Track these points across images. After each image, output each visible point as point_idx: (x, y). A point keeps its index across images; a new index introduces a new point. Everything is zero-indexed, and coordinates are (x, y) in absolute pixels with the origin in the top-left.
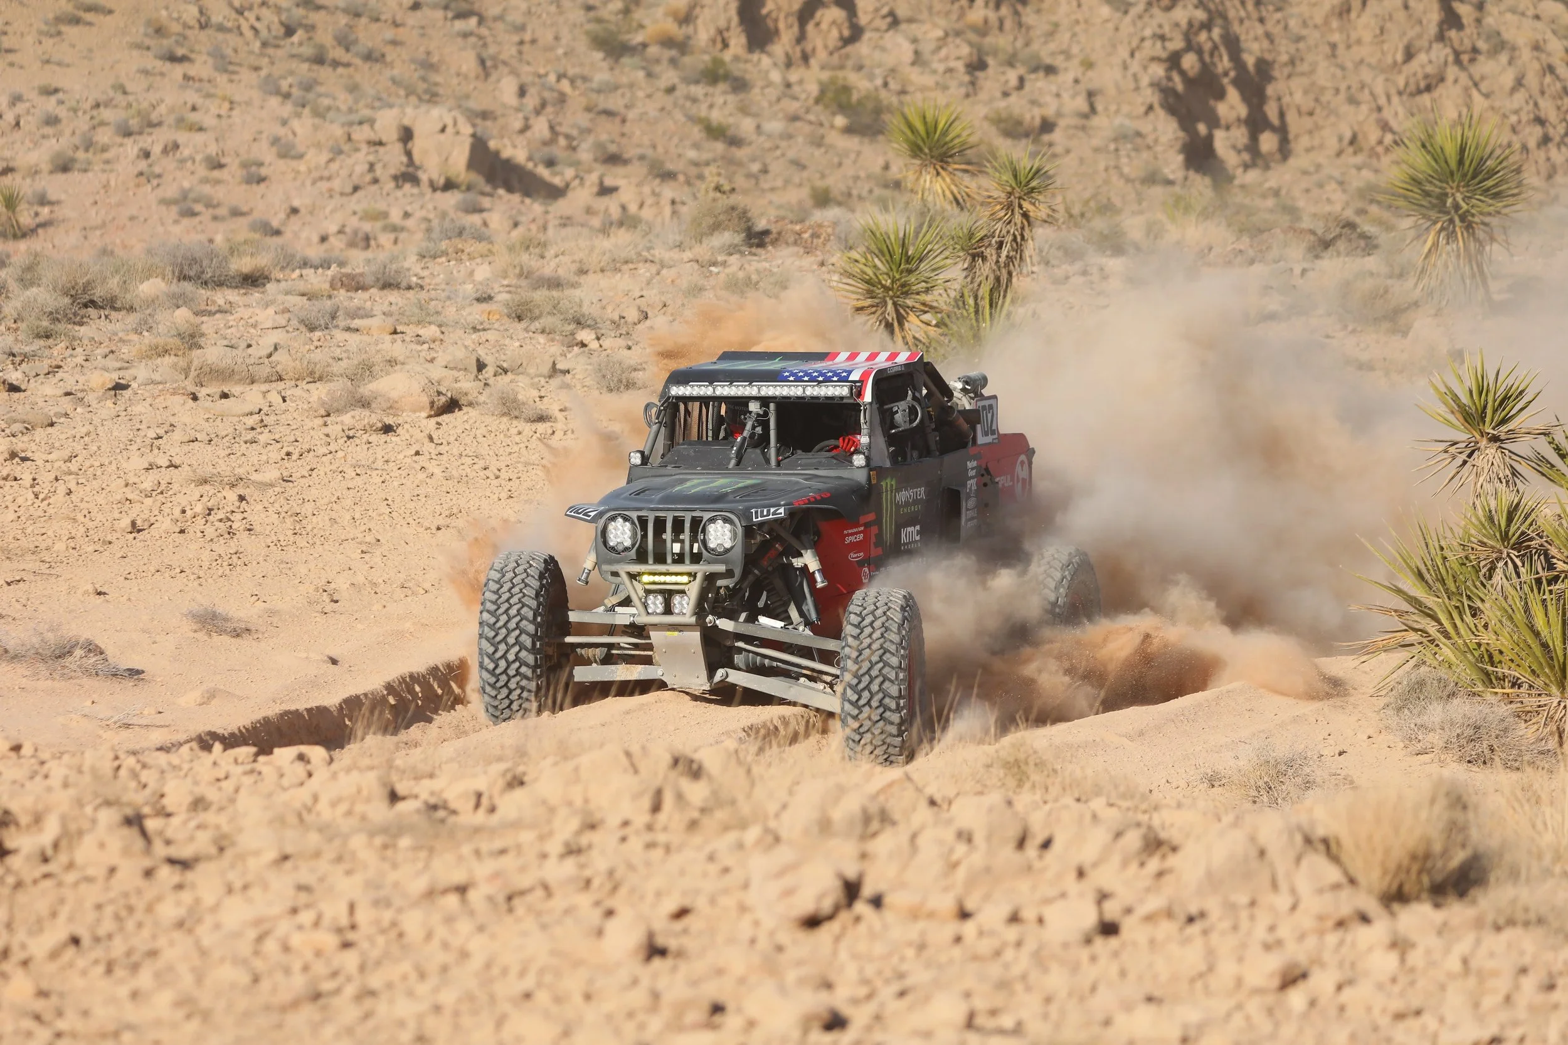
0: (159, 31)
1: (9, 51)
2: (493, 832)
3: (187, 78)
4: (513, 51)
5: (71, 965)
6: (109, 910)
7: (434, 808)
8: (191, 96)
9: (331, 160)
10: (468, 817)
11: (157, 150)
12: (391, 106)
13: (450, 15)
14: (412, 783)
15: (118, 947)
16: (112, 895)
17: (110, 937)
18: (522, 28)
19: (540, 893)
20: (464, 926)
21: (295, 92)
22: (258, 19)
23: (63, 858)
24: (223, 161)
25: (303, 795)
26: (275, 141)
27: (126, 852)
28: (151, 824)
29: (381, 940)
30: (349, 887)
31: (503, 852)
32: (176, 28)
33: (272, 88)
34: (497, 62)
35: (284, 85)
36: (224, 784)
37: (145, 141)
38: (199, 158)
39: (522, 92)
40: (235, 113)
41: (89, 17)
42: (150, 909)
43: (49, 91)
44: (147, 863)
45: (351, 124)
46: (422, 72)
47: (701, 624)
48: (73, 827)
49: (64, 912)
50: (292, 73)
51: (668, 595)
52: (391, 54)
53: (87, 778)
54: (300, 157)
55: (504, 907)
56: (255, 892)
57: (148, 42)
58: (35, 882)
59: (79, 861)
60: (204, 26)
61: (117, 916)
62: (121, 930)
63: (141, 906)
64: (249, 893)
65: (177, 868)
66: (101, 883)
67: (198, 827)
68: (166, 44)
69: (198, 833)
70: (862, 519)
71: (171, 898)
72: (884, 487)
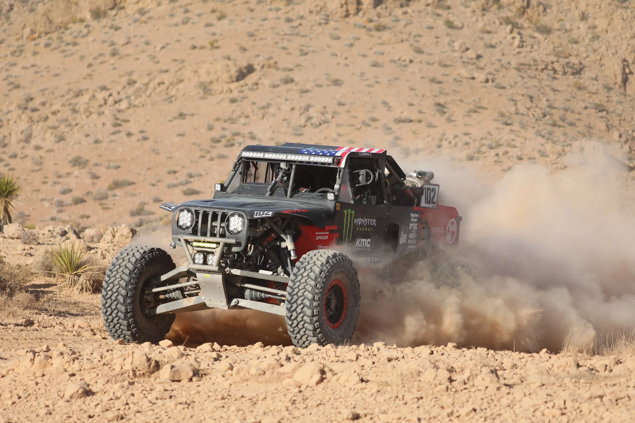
0: (502, 115)
1: (454, 121)
2: (611, 378)
3: (511, 130)
4: (618, 123)
5: (473, 418)
6: (485, 400)
7: (592, 369)
8: (512, 136)
9: (558, 158)
10: (603, 373)
11: (501, 153)
12: (577, 140)
13: (597, 111)
14: (584, 361)
15: (488, 412)
16: (487, 395)
17: (486, 409)
18: (621, 115)
19: (627, 399)
20: (602, 409)
21: (547, 135)
22: (535, 111)
23: (471, 383)
24: (523, 157)
25: (549, 364)
26: (539, 151)
27: (491, 381)
28: (499, 373)
29: (574, 413)
30: (564, 395)
31: (615, 385)
32: (508, 114)
33: (539, 134)
34: (613, 127)
35: (543, 133)
36: (522, 360)
37: (497, 151)
38: (515, 156)
39: (620, 136)
40: (527, 142)
41: (480, 110)
42: (499, 400)
43: (466, 134)
44: (498, 385)
45: (564, 146)
46: (588, 129)
47: (221, 270)
48: (474, 373)
49: (471, 400)
50: (545, 129)
51: (206, 254)
52: (578, 123)
53: (478, 357)
54: (547, 156)
55: (615, 403)
56: (533, 396)
57: (499, 119)
58: (462, 390)
59: (476, 384)
60: (517, 113)
61: (488, 402)
62: (489, 407)
63: (496, 399)
64: (531, 396)
65: (508, 387)
66: (483, 391)
67: (514, 374)
68: (504, 119)
69: (514, 376)
70: (327, 228)
71: (506, 397)
72: (346, 213)
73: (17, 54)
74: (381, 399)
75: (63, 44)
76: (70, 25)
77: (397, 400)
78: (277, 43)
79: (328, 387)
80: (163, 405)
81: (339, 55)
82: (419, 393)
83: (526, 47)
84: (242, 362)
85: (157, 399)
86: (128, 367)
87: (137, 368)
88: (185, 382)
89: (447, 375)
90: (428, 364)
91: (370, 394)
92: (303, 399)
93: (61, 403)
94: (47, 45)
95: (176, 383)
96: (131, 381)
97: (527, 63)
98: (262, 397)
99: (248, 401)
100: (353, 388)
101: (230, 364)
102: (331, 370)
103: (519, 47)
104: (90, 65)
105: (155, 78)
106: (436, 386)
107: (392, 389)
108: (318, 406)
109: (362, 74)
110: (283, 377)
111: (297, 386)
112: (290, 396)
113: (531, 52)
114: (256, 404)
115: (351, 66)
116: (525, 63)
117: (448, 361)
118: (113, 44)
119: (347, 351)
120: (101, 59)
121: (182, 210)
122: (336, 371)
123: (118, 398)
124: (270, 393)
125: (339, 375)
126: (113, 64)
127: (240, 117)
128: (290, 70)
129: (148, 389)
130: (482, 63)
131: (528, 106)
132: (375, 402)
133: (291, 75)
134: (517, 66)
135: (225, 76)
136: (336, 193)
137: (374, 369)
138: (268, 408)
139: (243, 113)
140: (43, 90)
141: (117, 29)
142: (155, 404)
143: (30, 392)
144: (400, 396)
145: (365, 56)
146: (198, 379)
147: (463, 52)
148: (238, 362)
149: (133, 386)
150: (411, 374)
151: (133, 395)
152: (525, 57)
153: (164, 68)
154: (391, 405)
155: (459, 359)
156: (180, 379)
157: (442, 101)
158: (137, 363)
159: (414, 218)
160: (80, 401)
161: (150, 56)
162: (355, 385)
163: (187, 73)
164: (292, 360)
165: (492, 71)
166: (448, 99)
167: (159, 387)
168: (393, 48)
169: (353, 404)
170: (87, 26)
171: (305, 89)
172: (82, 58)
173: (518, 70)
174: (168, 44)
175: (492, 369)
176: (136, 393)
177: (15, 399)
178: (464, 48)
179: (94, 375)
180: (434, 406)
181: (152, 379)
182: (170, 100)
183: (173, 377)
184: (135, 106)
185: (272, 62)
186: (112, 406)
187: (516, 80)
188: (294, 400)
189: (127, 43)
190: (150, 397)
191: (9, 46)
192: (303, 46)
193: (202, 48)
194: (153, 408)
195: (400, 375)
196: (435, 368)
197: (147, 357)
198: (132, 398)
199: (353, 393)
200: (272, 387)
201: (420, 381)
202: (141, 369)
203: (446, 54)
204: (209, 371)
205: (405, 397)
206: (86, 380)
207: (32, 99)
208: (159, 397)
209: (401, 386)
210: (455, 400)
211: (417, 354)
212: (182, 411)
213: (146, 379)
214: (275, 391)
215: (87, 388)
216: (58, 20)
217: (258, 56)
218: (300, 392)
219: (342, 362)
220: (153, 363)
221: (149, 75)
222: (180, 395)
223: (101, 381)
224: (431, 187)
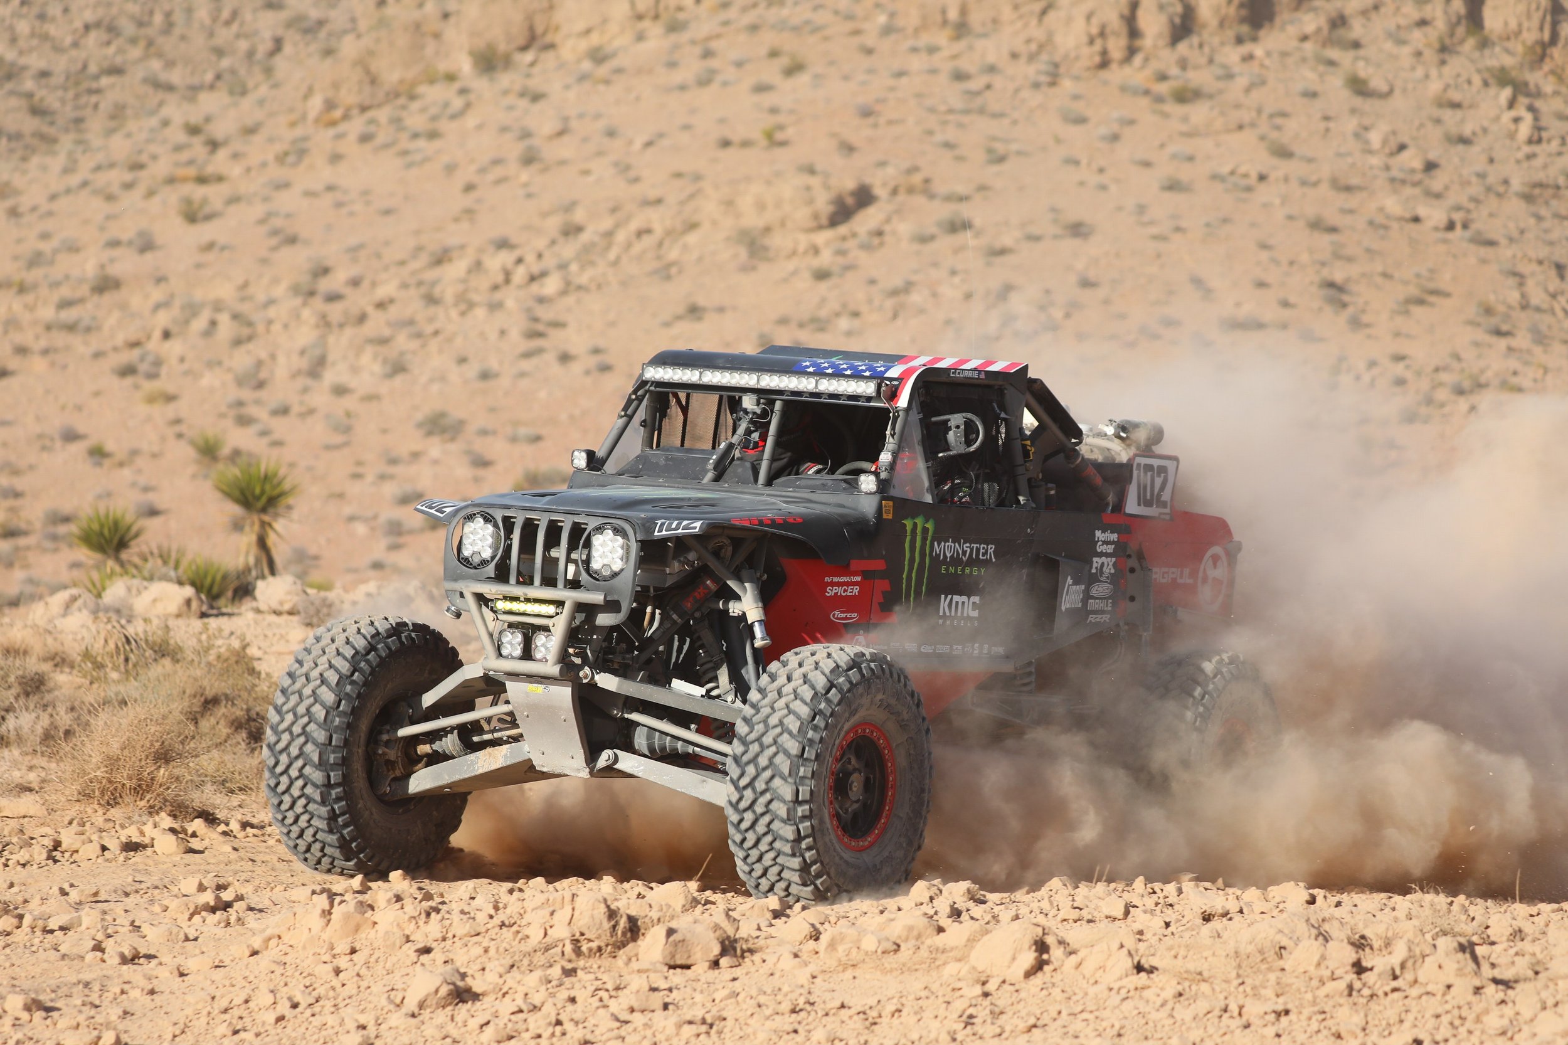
0: (1489, 311)
1: (1367, 326)
3: (1510, 349)
6: (1445, 1019)
8: (1513, 364)
16: (1448, 1007)
17: (1446, 1041)
23: (1409, 976)
27: (1460, 972)
28: (1480, 951)
32: (1501, 308)
36: (1536, 919)
37: (1475, 399)
40: (1549, 377)
41: (1432, 299)
42: (1478, 1020)
43: (1399, 358)
44: (1477, 982)
47: (569, 673)
48: (1417, 951)
49: (1410, 1017)
51: (529, 632)
53: (1427, 911)
57: (1479, 319)
58: (1386, 994)
59: (1421, 979)
60: (1525, 306)
61: (1451, 1024)
62: (1455, 1036)
63: (1471, 1017)
64: (1559, 1009)
65: (1501, 987)
66: (1439, 997)
67: (1517, 954)
68: (1494, 321)
69: (1517, 959)
70: (855, 565)
71: (1496, 1011)
72: (909, 528)
73: (291, 159)
74: (1184, 1013)
75: (404, 136)
76: (422, 89)
77: (1226, 1015)
78: (930, 133)
79: (1054, 985)
80: (645, 1025)
81: (1084, 162)
82: (1281, 1000)
83: (1549, 141)
84: (842, 922)
85: (632, 1010)
86: (561, 932)
87: (582, 934)
88: (701, 968)
89: (1351, 955)
90: (1302, 928)
91: (1159, 1002)
92: (991, 1012)
93: (397, 1019)
94: (365, 138)
95: (679, 970)
96: (569, 966)
97: (1551, 182)
98: (891, 1007)
99: (856, 1018)
100: (1116, 986)
101: (813, 925)
102: (1061, 942)
103: (1530, 142)
104: (469, 188)
105: (628, 218)
106: (1322, 982)
107: (1213, 990)
108: (1029, 1030)
109: (1141, 209)
110: (942, 958)
111: (977, 981)
112: (959, 1005)
113: (1560, 154)
114: (875, 1024)
115: (1113, 188)
116: (1545, 181)
117: (1353, 922)
118: (526, 135)
119: (1101, 895)
120: (498, 172)
121: (470, 518)
122: (1074, 945)
123: (535, 1008)
124: (911, 997)
125: (1081, 954)
126: (525, 185)
127: (838, 315)
128: (962, 199)
129: (609, 986)
130: (1437, 182)
131: (1551, 289)
132: (1171, 1021)
133: (965, 211)
134: (1526, 190)
135: (802, 215)
136: (883, 475)
137: (1168, 941)
138: (905, 1036)
139: (844, 305)
140: (355, 250)
141: (536, 97)
142: (627, 1022)
143: (321, 991)
144: (1234, 1008)
145: (1147, 164)
146: (734, 961)
147: (1392, 154)
148: (833, 919)
149: (572, 979)
150: (1261, 952)
151: (573, 1000)
152: (1545, 167)
153: (653, 194)
154: (1211, 1030)
155: (1379, 914)
156: (689, 962)
157: (1338, 277)
158: (582, 922)
159: (1105, 543)
160: (442, 1016)
161: (616, 164)
162: (1121, 979)
163: (709, 207)
164: (965, 917)
165: (1464, 200)
166: (1354, 270)
167: (638, 983)
168: (1218, 145)
169: (1117, 1027)
170: (463, 91)
171: (998, 245)
172: (450, 169)
173: (1528, 198)
174: (661, 135)
175: (1463, 940)
176: (581, 995)
177: (284, 1008)
178: (1393, 144)
179: (479, 950)
180: (1319, 1031)
181: (620, 962)
182: (666, 272)
183: (673, 956)
184: (580, 288)
185: (917, 179)
186: (521, 1026)
187: (1522, 225)
188: (971, 1017)
189: (561, 133)
190: (614, 1006)
191: (271, 140)
192: (994, 139)
193: (746, 144)
194: (623, 1032)
195: (1232, 954)
196: (1321, 938)
197: (608, 907)
198: (570, 1007)
199: (1115, 999)
200: (915, 985)
201: (1283, 970)
202: (592, 937)
203: (1350, 160)
204: (761, 942)
205: (1244, 1010)
206: (458, 964)
207: (326, 271)
208: (636, 1006)
209: (1236, 982)
210: (1369, 1018)
211: (1274, 903)
212: (693, 1040)
213: (606, 961)
214: (923, 994)
215: (460, 984)
216: (392, 75)
217: (882, 164)
218: (986, 995)
219: (1089, 921)
220: (623, 923)
221: (614, 210)
222: (690, 1002)
223: (495, 966)
224: (1155, 462)
